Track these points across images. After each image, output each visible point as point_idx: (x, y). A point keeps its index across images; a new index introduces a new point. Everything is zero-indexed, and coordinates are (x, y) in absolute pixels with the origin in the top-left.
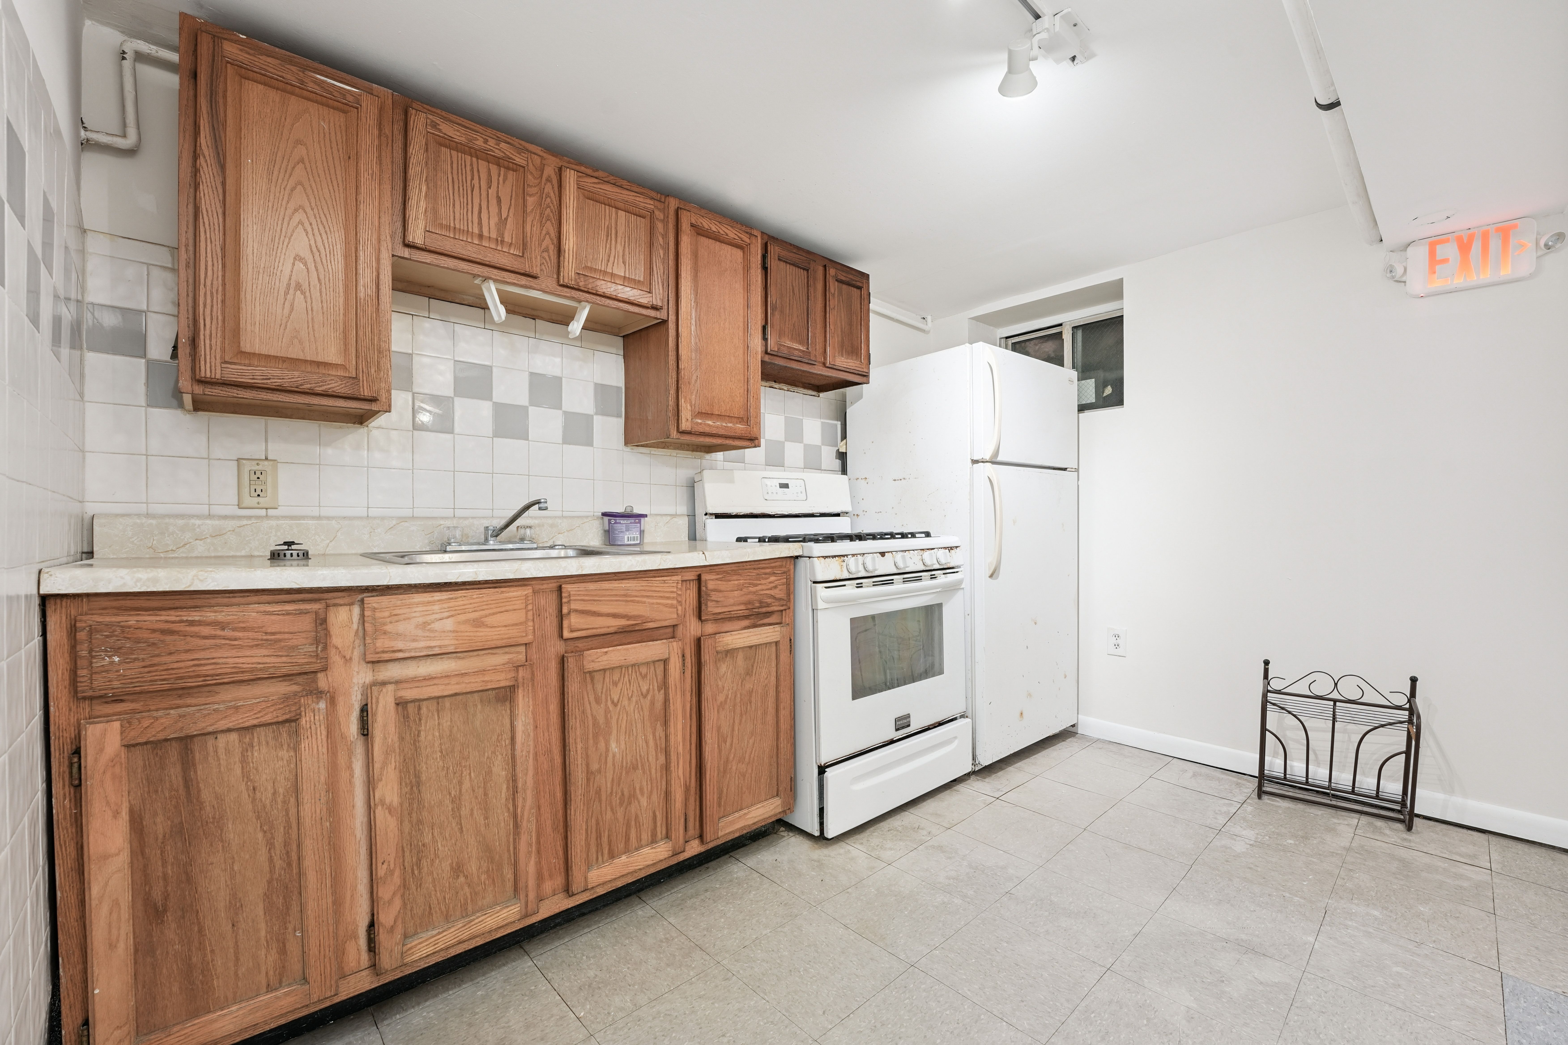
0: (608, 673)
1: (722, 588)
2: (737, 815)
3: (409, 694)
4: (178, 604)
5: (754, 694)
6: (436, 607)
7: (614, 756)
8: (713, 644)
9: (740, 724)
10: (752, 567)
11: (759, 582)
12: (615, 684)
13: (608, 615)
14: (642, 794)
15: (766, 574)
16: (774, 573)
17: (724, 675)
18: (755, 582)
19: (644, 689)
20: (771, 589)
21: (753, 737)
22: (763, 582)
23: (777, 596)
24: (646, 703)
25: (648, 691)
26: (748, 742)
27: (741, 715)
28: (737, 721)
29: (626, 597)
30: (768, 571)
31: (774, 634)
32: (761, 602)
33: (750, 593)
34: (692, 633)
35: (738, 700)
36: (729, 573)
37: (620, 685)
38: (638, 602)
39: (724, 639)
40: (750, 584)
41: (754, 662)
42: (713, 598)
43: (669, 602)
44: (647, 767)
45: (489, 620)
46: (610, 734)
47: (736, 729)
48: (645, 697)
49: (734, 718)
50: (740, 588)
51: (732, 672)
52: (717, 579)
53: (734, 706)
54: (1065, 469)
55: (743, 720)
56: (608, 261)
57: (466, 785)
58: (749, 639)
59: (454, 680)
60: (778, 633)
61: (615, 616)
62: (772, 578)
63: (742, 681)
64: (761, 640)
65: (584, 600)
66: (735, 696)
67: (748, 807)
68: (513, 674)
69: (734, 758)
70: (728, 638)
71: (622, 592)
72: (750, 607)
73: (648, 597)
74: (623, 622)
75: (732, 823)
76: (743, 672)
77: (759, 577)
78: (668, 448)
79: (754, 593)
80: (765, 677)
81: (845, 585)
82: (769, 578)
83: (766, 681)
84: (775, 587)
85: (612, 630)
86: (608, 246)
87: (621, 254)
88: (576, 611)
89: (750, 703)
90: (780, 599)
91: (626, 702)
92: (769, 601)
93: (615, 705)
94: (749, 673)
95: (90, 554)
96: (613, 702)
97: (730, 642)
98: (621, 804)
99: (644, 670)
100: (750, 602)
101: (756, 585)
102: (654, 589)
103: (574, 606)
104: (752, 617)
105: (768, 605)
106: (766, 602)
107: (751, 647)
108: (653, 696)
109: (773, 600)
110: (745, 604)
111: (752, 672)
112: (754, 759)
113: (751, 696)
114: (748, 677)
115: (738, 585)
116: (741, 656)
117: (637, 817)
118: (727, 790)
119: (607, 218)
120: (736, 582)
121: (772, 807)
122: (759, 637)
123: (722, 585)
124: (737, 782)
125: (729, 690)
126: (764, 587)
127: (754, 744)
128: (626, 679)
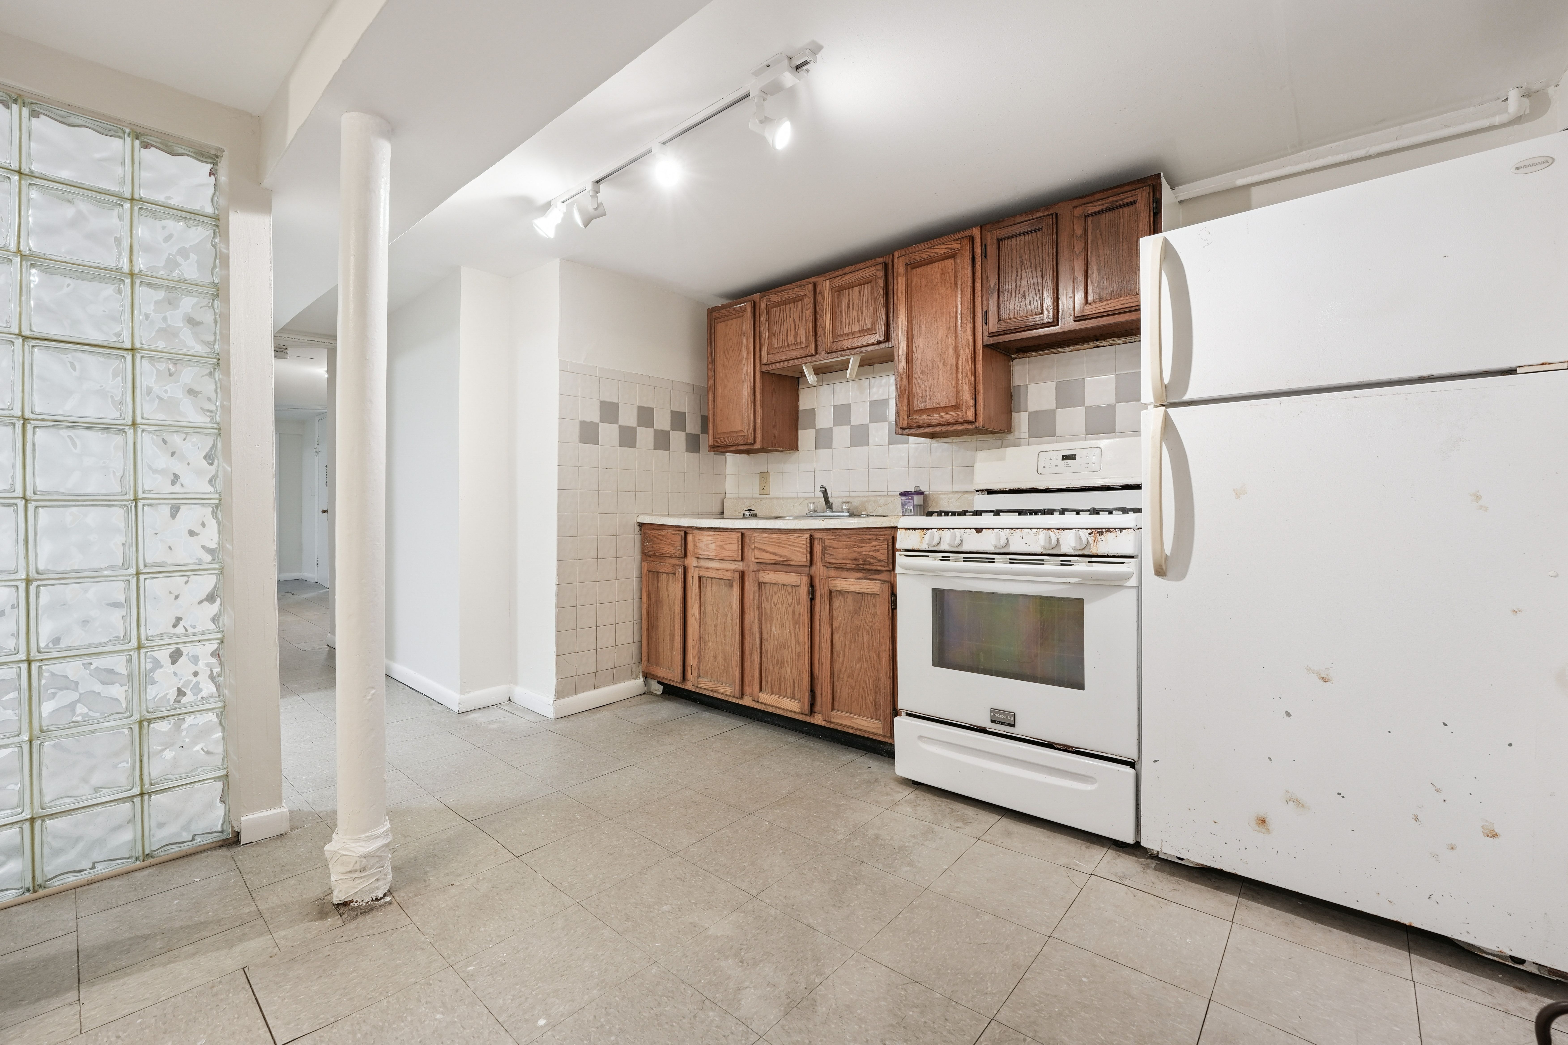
0: (772, 585)
1: (834, 546)
2: (846, 714)
3: (703, 574)
4: (660, 528)
5: (861, 631)
6: (710, 538)
7: (774, 635)
8: (827, 583)
9: (850, 649)
10: (864, 533)
11: (863, 545)
12: (775, 593)
13: (770, 553)
14: (788, 665)
15: (869, 539)
16: (877, 539)
17: (838, 608)
18: (860, 544)
19: (790, 601)
20: (873, 551)
21: (860, 663)
22: (866, 545)
23: (879, 558)
24: (791, 610)
25: (792, 603)
26: (856, 665)
27: (851, 642)
28: (847, 646)
29: (779, 544)
30: (871, 537)
31: (875, 587)
32: (864, 561)
33: (856, 552)
34: (821, 574)
35: (848, 631)
36: (840, 536)
37: (777, 594)
38: (785, 548)
39: (835, 582)
40: (856, 545)
41: (861, 606)
42: (829, 552)
43: (801, 550)
44: (790, 649)
45: (727, 547)
46: (773, 621)
47: (847, 650)
48: (790, 606)
49: (845, 643)
50: (848, 547)
51: (843, 608)
52: (831, 539)
53: (846, 633)
54: (1511, 371)
55: (852, 647)
56: (849, 325)
57: (719, 621)
58: (853, 587)
59: (714, 571)
60: (878, 588)
61: (774, 554)
62: (875, 543)
63: (852, 617)
64: (863, 590)
65: (760, 542)
66: (846, 627)
67: (856, 714)
68: (732, 575)
69: (845, 671)
70: (837, 582)
71: (778, 541)
72: (855, 562)
73: (789, 545)
74: (777, 558)
75: (841, 717)
76: (852, 611)
77: (862, 541)
78: (966, 435)
79: (859, 553)
80: (871, 620)
81: (928, 556)
82: (871, 543)
83: (871, 624)
84: (877, 551)
85: (773, 562)
86: (848, 315)
87: (856, 316)
88: (757, 548)
89: (858, 636)
90: (882, 561)
91: (780, 606)
92: (872, 561)
93: (775, 606)
94: (857, 612)
95: (723, 513)
96: (774, 603)
97: (839, 585)
98: (777, 664)
99: (789, 589)
100: (855, 559)
101: (861, 547)
102: (793, 541)
103: (756, 545)
104: (865, 572)
105: (871, 564)
106: (869, 562)
107: (858, 593)
108: (794, 607)
109: (875, 561)
110: (852, 560)
111: (860, 613)
112: (861, 680)
113: (858, 631)
114: (856, 616)
115: (847, 545)
116: (850, 598)
117: (784, 677)
118: (840, 692)
119: (847, 298)
120: (845, 543)
121: (874, 726)
122: (861, 587)
123: (835, 544)
124: (847, 690)
125: (841, 620)
126: (868, 549)
127: (861, 669)
128: (781, 592)
